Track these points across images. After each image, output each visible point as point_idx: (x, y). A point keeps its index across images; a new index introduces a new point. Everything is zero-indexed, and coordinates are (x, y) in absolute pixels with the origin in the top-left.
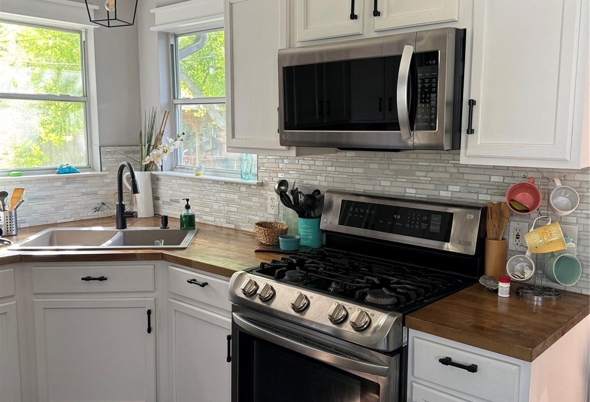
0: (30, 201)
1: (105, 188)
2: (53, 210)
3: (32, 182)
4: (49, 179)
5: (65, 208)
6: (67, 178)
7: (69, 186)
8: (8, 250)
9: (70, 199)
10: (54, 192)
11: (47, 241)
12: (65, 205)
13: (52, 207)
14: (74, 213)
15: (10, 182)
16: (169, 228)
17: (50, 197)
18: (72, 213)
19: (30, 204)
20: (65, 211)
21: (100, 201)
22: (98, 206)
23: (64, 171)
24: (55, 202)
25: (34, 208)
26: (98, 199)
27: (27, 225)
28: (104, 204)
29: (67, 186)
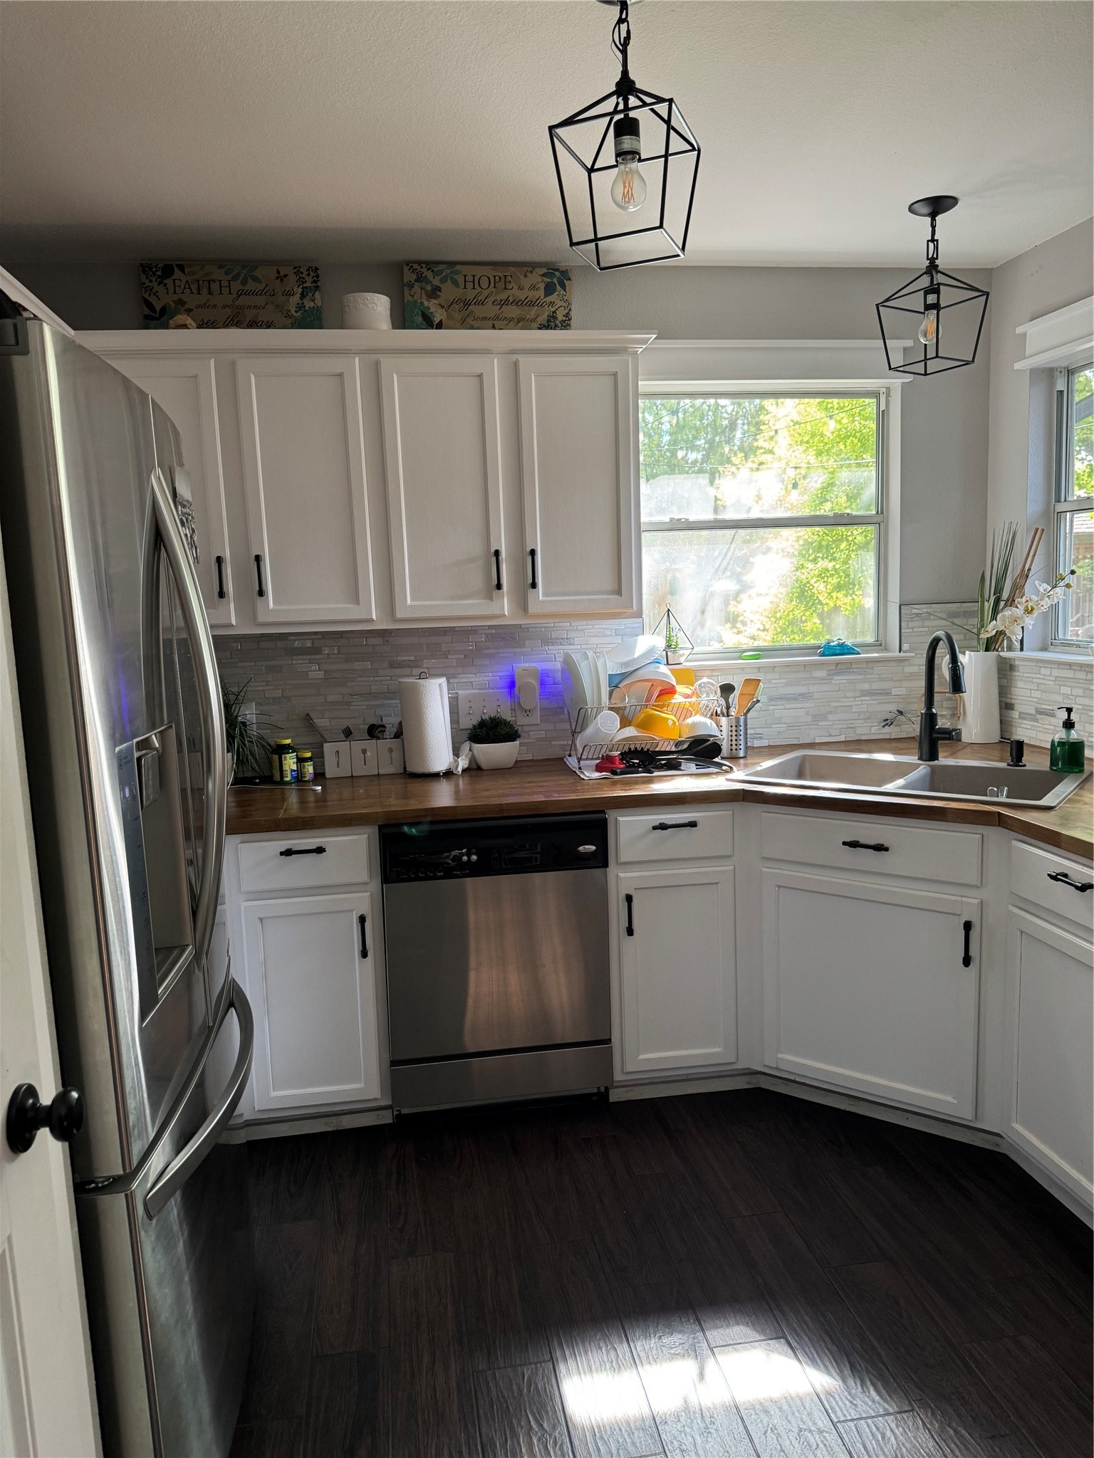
0: (774, 703)
1: (906, 684)
2: (809, 719)
3: (776, 669)
4: (805, 665)
5: (830, 717)
6: (837, 664)
7: (839, 678)
8: (727, 780)
9: (838, 701)
10: (812, 689)
11: (795, 770)
12: (831, 712)
13: (807, 713)
14: (846, 726)
15: (743, 669)
16: (1025, 766)
17: (805, 697)
18: (842, 726)
19: (770, 708)
20: (830, 723)
21: (893, 708)
22: (889, 716)
23: (830, 652)
24: (812, 705)
25: (776, 715)
26: (890, 702)
27: (765, 743)
28: (901, 713)
29: (835, 678)
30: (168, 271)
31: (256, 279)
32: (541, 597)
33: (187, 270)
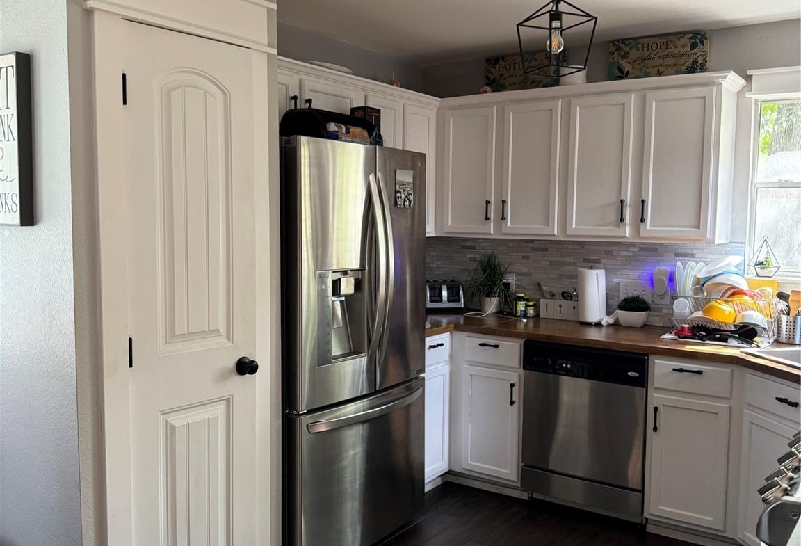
30: (497, 60)
32: (649, 227)
33: (505, 59)
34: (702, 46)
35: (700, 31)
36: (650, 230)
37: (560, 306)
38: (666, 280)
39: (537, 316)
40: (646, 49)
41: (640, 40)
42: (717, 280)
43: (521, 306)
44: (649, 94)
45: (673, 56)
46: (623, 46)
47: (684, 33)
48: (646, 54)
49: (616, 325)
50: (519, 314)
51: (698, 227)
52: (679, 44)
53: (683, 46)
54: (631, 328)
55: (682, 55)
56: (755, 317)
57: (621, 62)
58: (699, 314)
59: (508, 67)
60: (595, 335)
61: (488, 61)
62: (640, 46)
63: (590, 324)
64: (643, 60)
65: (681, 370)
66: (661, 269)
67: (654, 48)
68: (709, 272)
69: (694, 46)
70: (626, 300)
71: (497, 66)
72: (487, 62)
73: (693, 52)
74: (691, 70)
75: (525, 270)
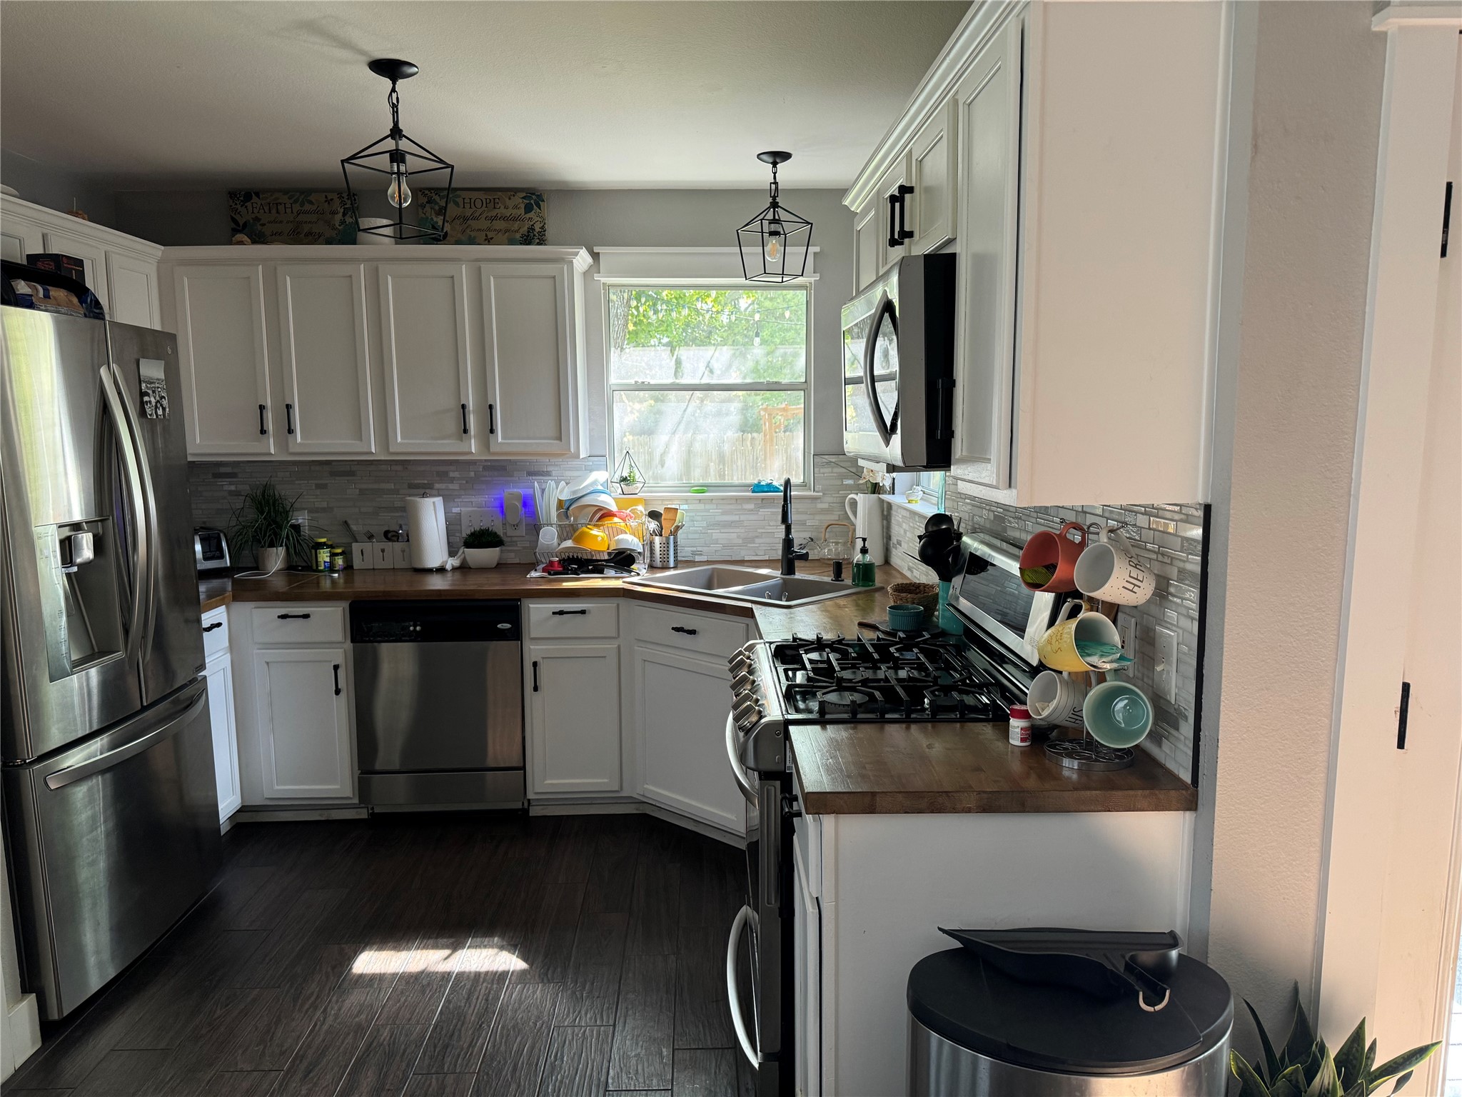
1: (818, 517)
4: (737, 499)
5: (757, 540)
6: (763, 499)
7: (763, 510)
15: (686, 500)
16: (843, 580)
19: (709, 531)
20: (757, 545)
21: (807, 535)
22: (804, 542)
23: (760, 489)
24: (743, 531)
25: (714, 537)
26: (805, 531)
27: (704, 558)
30: (248, 196)
31: (311, 202)
32: (500, 440)
33: (261, 196)
34: (538, 210)
35: (534, 189)
36: (501, 443)
37: (383, 551)
38: (519, 505)
39: (348, 567)
40: (467, 206)
41: (458, 193)
42: (585, 501)
43: (324, 556)
44: (484, 266)
45: (504, 218)
46: (437, 198)
47: (515, 191)
48: (468, 212)
49: (463, 568)
50: (322, 568)
51: (560, 439)
52: (510, 203)
53: (516, 207)
54: (483, 570)
55: (515, 219)
56: (631, 541)
57: (435, 219)
58: (569, 543)
59: (266, 209)
60: (437, 584)
61: (232, 195)
62: (460, 201)
63: (430, 571)
64: (466, 219)
65: (561, 613)
66: (513, 492)
67: (479, 205)
68: (574, 492)
69: (528, 209)
70: (473, 535)
71: (249, 204)
72: (231, 197)
73: (528, 216)
74: (527, 240)
75: (324, 505)
